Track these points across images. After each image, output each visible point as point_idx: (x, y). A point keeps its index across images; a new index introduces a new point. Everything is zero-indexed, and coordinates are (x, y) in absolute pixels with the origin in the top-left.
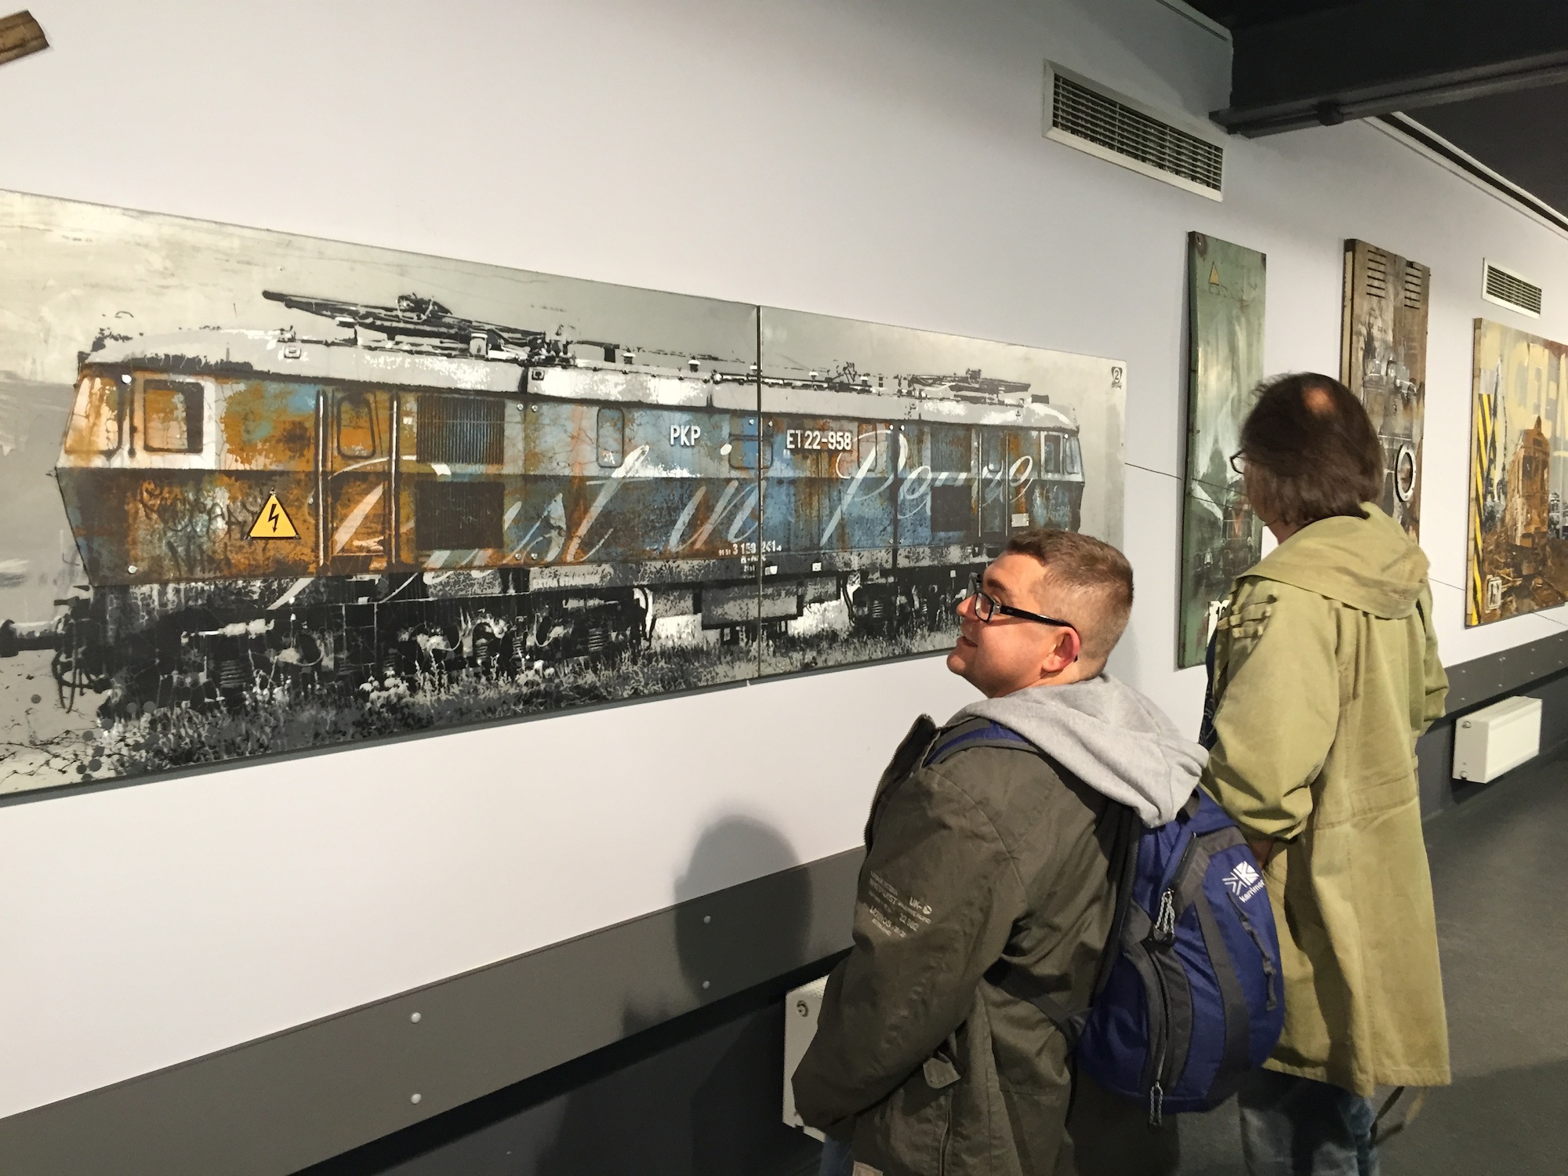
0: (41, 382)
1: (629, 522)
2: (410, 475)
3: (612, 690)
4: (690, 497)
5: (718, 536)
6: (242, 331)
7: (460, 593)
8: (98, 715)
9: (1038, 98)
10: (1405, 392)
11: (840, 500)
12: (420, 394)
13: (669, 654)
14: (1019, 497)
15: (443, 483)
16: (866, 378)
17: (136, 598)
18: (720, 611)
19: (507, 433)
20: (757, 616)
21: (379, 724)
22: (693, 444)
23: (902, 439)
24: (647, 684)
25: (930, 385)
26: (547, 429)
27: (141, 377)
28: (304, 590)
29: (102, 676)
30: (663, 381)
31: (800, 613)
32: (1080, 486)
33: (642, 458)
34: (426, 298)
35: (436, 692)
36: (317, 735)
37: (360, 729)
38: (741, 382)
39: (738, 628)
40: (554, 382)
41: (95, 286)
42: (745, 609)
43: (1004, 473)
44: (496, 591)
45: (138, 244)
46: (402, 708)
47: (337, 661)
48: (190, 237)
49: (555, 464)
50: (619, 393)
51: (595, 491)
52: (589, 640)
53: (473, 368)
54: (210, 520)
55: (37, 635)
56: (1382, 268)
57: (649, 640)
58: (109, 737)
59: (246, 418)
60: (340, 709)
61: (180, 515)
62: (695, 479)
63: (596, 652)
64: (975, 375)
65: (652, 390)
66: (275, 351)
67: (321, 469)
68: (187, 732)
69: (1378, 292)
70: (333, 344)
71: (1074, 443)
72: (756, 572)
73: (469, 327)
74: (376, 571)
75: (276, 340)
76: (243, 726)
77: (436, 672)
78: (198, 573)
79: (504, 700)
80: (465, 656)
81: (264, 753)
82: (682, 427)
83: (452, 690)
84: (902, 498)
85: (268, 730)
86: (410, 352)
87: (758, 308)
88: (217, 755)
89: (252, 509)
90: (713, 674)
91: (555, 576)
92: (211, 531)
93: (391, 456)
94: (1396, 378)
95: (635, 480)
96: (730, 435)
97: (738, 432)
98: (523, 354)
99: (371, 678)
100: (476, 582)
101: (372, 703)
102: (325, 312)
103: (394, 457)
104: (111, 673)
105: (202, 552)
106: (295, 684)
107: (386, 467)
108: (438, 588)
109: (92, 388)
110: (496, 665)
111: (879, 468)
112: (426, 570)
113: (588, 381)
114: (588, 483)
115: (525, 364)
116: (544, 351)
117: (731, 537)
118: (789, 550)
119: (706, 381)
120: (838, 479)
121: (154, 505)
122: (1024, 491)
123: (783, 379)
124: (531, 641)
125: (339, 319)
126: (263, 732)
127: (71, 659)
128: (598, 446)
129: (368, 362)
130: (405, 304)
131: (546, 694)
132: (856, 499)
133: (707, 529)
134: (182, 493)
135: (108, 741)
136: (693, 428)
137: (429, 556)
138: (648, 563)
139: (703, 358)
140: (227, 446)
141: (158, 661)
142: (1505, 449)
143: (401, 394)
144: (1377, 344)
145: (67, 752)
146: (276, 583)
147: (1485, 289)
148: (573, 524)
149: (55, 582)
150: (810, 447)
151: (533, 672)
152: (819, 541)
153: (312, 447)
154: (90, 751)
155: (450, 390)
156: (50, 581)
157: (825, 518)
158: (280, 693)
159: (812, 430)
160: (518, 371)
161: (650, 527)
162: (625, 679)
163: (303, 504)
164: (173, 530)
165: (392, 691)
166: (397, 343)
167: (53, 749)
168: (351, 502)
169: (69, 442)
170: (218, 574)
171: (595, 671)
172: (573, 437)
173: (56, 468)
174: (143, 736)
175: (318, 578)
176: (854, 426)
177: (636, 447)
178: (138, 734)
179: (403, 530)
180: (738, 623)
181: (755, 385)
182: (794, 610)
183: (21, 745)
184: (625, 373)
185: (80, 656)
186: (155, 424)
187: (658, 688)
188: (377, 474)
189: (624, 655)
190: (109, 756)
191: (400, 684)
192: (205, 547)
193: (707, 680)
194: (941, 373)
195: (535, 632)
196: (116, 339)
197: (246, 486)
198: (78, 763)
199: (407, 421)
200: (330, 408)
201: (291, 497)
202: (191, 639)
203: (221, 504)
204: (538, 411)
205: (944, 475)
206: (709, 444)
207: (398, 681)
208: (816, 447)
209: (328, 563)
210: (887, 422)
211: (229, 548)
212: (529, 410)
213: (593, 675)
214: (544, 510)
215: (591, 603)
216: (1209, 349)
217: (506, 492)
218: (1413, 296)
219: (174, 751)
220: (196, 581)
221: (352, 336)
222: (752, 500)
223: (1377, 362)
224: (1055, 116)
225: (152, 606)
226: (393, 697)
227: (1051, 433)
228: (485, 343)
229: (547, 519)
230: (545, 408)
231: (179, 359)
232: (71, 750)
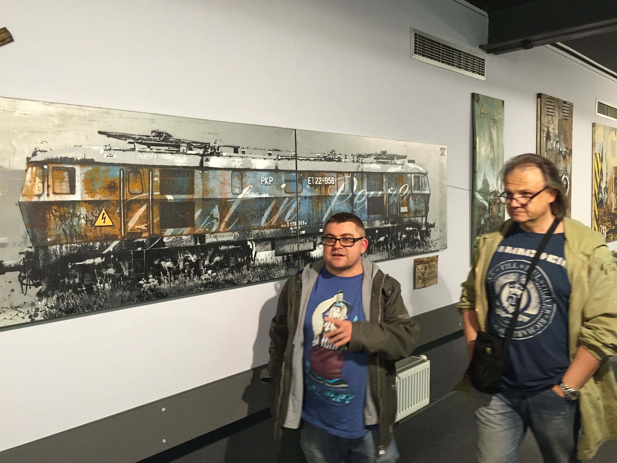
0: (13, 169)
1: (245, 215)
2: (157, 200)
3: (239, 281)
4: (269, 205)
5: (281, 219)
6: (90, 147)
7: (178, 245)
8: (37, 296)
9: (409, 43)
10: (564, 153)
11: (330, 204)
12: (160, 168)
13: (261, 266)
14: (404, 200)
15: (171, 203)
16: (339, 156)
17: (51, 251)
18: (282, 249)
19: (195, 182)
20: (297, 250)
21: (147, 297)
22: (270, 184)
23: (355, 179)
24: (253, 278)
25: (366, 158)
26: (212, 180)
27: (51, 166)
28: (116, 245)
29: (38, 281)
30: (258, 160)
31: (315, 249)
32: (429, 195)
33: (250, 190)
34: (163, 132)
35: (169, 283)
36: (122, 301)
37: (139, 299)
38: (289, 159)
39: (290, 255)
40: (214, 162)
41: (32, 132)
42: (292, 248)
43: (397, 191)
44: (192, 244)
45: (49, 115)
46: (156, 290)
47: (129, 273)
48: (69, 112)
49: (215, 194)
50: (240, 165)
51: (231, 204)
52: (229, 262)
53: (181, 158)
54: (79, 220)
55: (13, 266)
56: (553, 104)
57: (254, 261)
58: (41, 304)
59: (92, 180)
60: (131, 291)
61: (67, 218)
62: (271, 198)
63: (233, 266)
64: (384, 153)
65: (253, 164)
66: (103, 154)
67: (122, 199)
68: (71, 301)
69: (552, 114)
70: (126, 150)
71: (426, 178)
72: (297, 233)
73: (180, 142)
74: (144, 238)
75: (103, 150)
76: (93, 299)
77: (169, 276)
78: (75, 241)
79: (196, 286)
80: (180, 269)
81: (102, 309)
82: (266, 177)
83: (175, 283)
84: (355, 202)
85: (103, 300)
86: (156, 152)
87: (295, 130)
88: (83, 310)
89: (95, 215)
90: (280, 273)
91: (216, 237)
92: (79, 224)
93: (149, 193)
94: (560, 148)
95: (247, 199)
96: (285, 180)
97: (288, 179)
98: (201, 151)
99: (143, 279)
100: (184, 240)
101: (144, 288)
102: (122, 138)
103: (151, 193)
104: (41, 280)
105: (76, 232)
106: (113, 282)
107: (148, 197)
108: (169, 244)
109: (32, 171)
110: (193, 272)
111: (346, 191)
112: (164, 236)
113: (228, 160)
114: (228, 201)
115: (202, 156)
116: (209, 150)
117: (286, 220)
118: (310, 224)
119: (275, 159)
120: (329, 196)
121: (57, 215)
122: (405, 198)
123: (306, 158)
124: (207, 263)
125: (128, 141)
126: (101, 301)
127: (26, 275)
128: (232, 186)
129: (140, 157)
130: (154, 134)
131: (213, 283)
132: (336, 203)
133: (276, 217)
134: (68, 210)
135: (41, 306)
136: (270, 178)
137: (166, 231)
138: (253, 231)
139: (273, 150)
140: (85, 191)
141: (59, 275)
142: (607, 174)
143: (153, 169)
144: (551, 135)
145: (25, 311)
146: (105, 243)
147: (597, 111)
148: (222, 217)
149: (19, 245)
150: (318, 184)
151: (207, 274)
152: (322, 220)
153: (118, 190)
154: (34, 310)
155: (172, 167)
156: (17, 245)
157: (324, 211)
158: (108, 285)
159: (318, 177)
160: (199, 158)
161: (253, 217)
162: (244, 276)
163: (115, 212)
164: (64, 224)
165: (152, 284)
166: (151, 149)
167: (19, 309)
168: (134, 211)
169: (24, 192)
170: (82, 241)
171: (232, 273)
172: (222, 183)
173: (19, 202)
174: (54, 304)
175: (122, 241)
176: (335, 175)
177: (247, 186)
178: (52, 303)
179: (155, 221)
180: (289, 253)
181: (295, 160)
182: (312, 248)
183: (7, 308)
184: (242, 157)
185: (29, 273)
186: (57, 184)
187: (258, 279)
188: (144, 200)
189: (244, 267)
190: (41, 311)
191: (155, 281)
192: (77, 230)
193: (278, 276)
194: (370, 153)
195: (208, 259)
196: (41, 152)
197: (93, 206)
198: (29, 314)
199: (156, 179)
200: (125, 175)
201: (111, 210)
202: (72, 266)
203: (83, 214)
204: (208, 173)
205: (372, 193)
206: (276, 184)
207: (154, 279)
208: (320, 183)
209: (126, 235)
210: (349, 173)
211: (86, 230)
212: (204, 173)
213: (231, 275)
214: (211, 212)
215: (230, 247)
216: (481, 139)
217: (196, 205)
218: (566, 115)
219: (66, 309)
220: (74, 243)
221: (134, 147)
222: (294, 205)
223: (552, 142)
224: (415, 49)
225: (57, 253)
226: (152, 286)
227: (416, 175)
228: (186, 148)
229: (212, 215)
230: (211, 172)
231: (66, 158)
232: (26, 310)
